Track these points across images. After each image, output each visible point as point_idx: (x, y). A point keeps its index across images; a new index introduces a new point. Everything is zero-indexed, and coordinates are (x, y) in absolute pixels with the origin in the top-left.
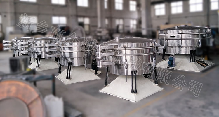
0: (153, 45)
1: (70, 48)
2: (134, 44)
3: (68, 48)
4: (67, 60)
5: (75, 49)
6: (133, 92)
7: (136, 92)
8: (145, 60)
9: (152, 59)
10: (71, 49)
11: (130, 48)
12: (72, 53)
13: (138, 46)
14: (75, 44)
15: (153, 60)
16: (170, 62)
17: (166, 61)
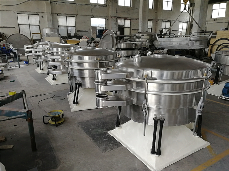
0: (203, 75)
1: (79, 64)
2: (165, 73)
3: (76, 64)
4: (76, 80)
5: (86, 66)
6: (153, 152)
7: (159, 153)
8: (184, 103)
9: (197, 101)
10: (81, 65)
11: (156, 79)
12: (82, 71)
13: (172, 77)
14: (86, 58)
15: (200, 103)
16: (227, 90)
17: (219, 85)
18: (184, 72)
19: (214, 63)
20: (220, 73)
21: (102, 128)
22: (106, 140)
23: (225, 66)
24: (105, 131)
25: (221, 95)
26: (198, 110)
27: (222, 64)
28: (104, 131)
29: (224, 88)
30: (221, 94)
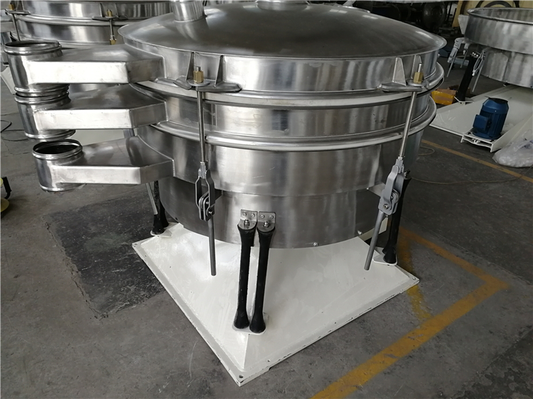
1: (57, 30)
5: (81, 35)
7: (258, 325)
10: (64, 32)
11: (235, 89)
13: (311, 82)
16: (486, 119)
17: (468, 105)
18: (352, 64)
19: (463, 42)
20: (474, 71)
21: (119, 233)
22: (121, 273)
23: (492, 51)
24: (126, 241)
25: (469, 133)
26: (385, 199)
27: (484, 47)
28: (124, 243)
29: (479, 114)
30: (469, 131)
